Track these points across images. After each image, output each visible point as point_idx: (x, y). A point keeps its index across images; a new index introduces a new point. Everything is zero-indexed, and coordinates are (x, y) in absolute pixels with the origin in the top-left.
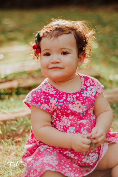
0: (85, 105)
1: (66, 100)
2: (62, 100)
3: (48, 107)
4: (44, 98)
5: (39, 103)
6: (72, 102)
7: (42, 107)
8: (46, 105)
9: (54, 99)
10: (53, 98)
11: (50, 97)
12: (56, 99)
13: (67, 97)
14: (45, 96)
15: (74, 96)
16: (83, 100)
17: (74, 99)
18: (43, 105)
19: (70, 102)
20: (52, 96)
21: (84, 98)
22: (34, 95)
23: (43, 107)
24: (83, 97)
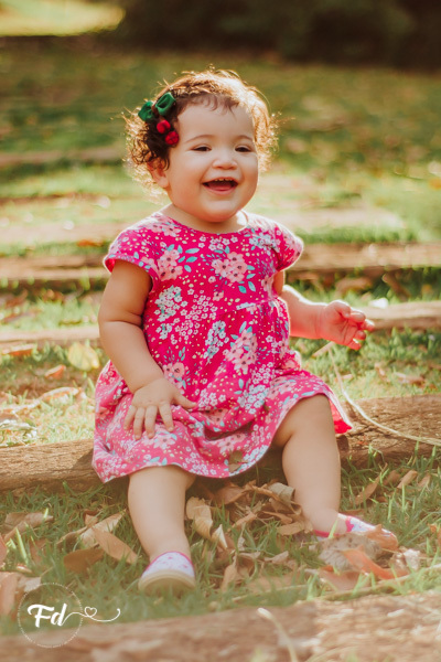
0: (252, 264)
1: (206, 251)
2: (195, 250)
3: (154, 266)
4: (148, 246)
5: (136, 255)
6: (221, 255)
7: (141, 264)
8: (151, 261)
9: (176, 248)
10: (173, 246)
11: (163, 245)
12: (180, 247)
13: (207, 243)
14: (150, 240)
15: (227, 242)
16: (250, 252)
17: (224, 247)
18: (145, 259)
19: (216, 254)
20: (169, 240)
21: (253, 248)
22: (125, 240)
23: (145, 264)
24: (251, 246)
